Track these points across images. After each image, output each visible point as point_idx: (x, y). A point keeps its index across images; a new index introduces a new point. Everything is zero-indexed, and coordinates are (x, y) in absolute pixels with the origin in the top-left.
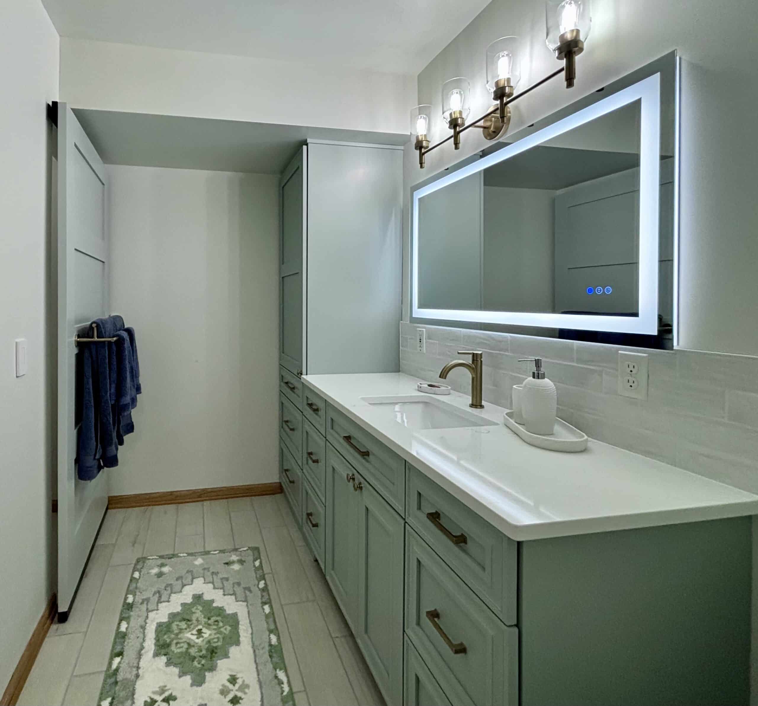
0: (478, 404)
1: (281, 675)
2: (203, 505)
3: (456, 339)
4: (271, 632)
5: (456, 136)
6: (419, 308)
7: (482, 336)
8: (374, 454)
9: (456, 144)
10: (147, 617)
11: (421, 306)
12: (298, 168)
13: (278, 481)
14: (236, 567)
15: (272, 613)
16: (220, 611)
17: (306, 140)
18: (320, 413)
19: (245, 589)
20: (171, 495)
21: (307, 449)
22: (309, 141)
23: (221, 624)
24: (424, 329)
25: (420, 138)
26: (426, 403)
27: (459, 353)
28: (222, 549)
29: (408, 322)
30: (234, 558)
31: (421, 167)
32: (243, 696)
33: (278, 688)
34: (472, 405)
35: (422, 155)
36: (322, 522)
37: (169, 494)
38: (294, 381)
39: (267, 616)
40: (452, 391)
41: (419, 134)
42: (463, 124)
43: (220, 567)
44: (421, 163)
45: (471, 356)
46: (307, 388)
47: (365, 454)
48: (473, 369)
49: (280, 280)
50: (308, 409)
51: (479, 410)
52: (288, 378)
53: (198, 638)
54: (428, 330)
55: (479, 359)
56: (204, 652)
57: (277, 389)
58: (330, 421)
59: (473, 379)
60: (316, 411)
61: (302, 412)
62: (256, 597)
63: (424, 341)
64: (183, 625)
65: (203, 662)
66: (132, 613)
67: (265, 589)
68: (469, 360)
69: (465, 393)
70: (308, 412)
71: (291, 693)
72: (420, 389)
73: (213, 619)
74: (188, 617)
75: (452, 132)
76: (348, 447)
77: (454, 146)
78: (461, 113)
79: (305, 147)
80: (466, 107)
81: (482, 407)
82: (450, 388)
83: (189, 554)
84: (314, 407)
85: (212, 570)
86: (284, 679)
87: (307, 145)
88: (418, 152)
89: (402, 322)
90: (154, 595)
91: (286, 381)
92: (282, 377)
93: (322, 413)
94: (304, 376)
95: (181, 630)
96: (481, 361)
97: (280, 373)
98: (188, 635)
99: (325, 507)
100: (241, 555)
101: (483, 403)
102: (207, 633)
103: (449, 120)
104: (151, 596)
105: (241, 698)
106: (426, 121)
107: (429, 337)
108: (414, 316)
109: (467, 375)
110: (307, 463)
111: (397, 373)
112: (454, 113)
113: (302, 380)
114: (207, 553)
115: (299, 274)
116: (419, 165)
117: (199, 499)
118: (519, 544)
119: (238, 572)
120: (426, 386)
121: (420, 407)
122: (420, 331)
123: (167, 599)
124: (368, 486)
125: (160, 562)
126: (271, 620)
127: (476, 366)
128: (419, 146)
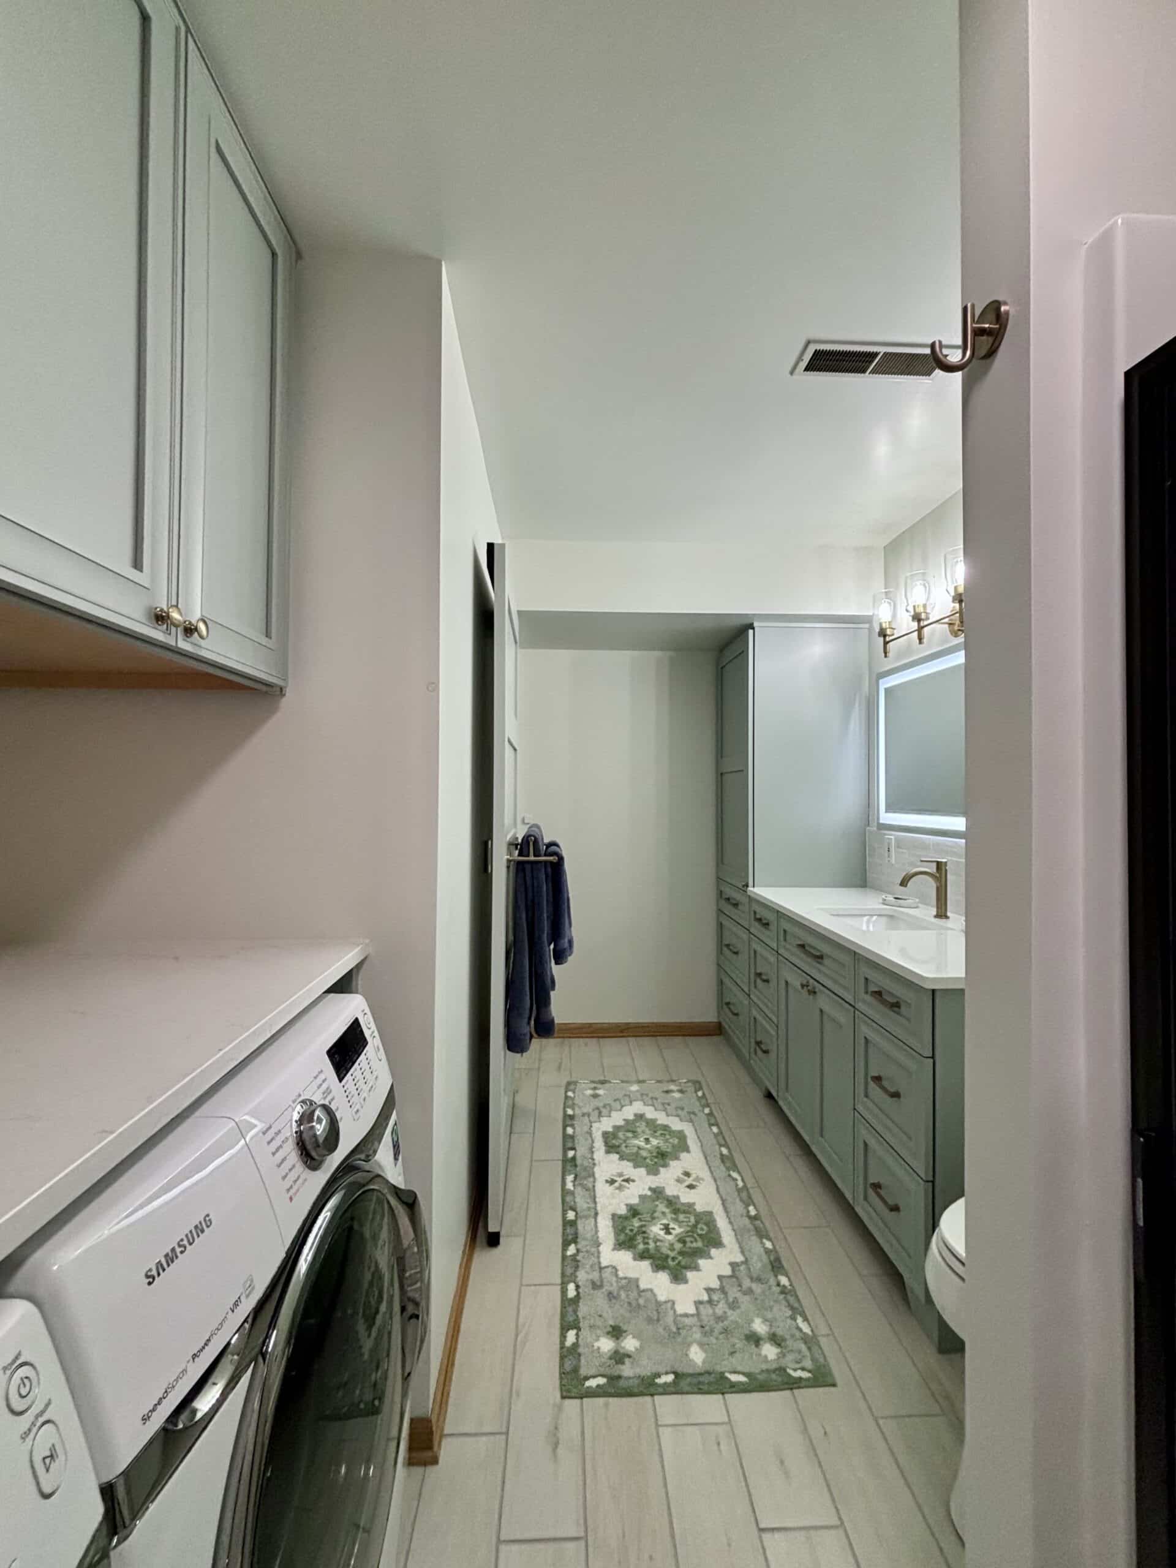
0: (943, 914)
1: (735, 1175)
2: (628, 1042)
3: (925, 846)
4: (721, 1146)
5: (920, 629)
6: (886, 812)
7: (950, 844)
8: (829, 957)
9: (920, 639)
10: (591, 1126)
11: (890, 808)
12: (743, 652)
13: (715, 1020)
14: (677, 1095)
15: (721, 1132)
16: (666, 1128)
17: (753, 624)
18: (771, 927)
19: (689, 1113)
20: (589, 1027)
21: (755, 969)
22: (756, 624)
23: (668, 1137)
24: (892, 836)
25: (884, 626)
26: (891, 917)
27: (922, 861)
28: (659, 1079)
29: (875, 829)
30: (673, 1087)
31: (886, 656)
32: (698, 1184)
33: (732, 1183)
34: (938, 916)
35: (886, 643)
36: (773, 1048)
37: (587, 1025)
38: (737, 896)
39: (716, 1135)
40: (920, 905)
41: (882, 621)
42: (927, 618)
43: (658, 1094)
44: (885, 653)
45: (935, 864)
46: (753, 900)
47: (819, 958)
48: (936, 877)
49: (717, 778)
50: (757, 924)
51: (944, 920)
52: (729, 892)
53: (646, 1144)
54: (897, 839)
55: (943, 868)
56: (654, 1154)
57: (713, 907)
58: (782, 932)
59: (938, 889)
60: (766, 925)
61: (748, 930)
62: (702, 1118)
63: (893, 849)
64: (630, 1135)
65: (656, 1160)
66: (575, 1122)
67: (711, 1114)
68: (932, 868)
69: (932, 907)
70: (756, 928)
71: (745, 1186)
72: (884, 902)
73: (659, 1132)
74: (634, 1130)
75: (915, 625)
76: (802, 955)
77: (918, 641)
78: (925, 606)
79: (751, 632)
80: (931, 601)
81: (947, 917)
82: (917, 900)
83: (623, 1082)
84: (764, 922)
85: (651, 1095)
86: (739, 1178)
87: (753, 628)
88: (882, 639)
89: (868, 828)
90: (593, 1110)
91: (727, 897)
92: (721, 893)
93: (773, 927)
94: (750, 889)
95: (628, 1138)
96: (946, 870)
97: (718, 889)
98: (636, 1142)
99: (777, 1027)
100: (680, 1086)
101: (949, 914)
102: (654, 1142)
103: (912, 613)
104: (591, 1110)
105: (697, 1186)
106: (890, 605)
107: (898, 847)
108: (881, 821)
109: (931, 885)
110: (755, 987)
111: (863, 889)
112: (918, 606)
113: (749, 893)
114: (643, 1081)
115: (743, 771)
116: (883, 654)
117: (621, 1035)
118: (933, 991)
119: (680, 1099)
120: (892, 899)
121: (884, 920)
122: (889, 838)
123: (607, 1114)
124: (822, 988)
125: (593, 1085)
126: (720, 1138)
127: (941, 874)
128: (883, 633)
